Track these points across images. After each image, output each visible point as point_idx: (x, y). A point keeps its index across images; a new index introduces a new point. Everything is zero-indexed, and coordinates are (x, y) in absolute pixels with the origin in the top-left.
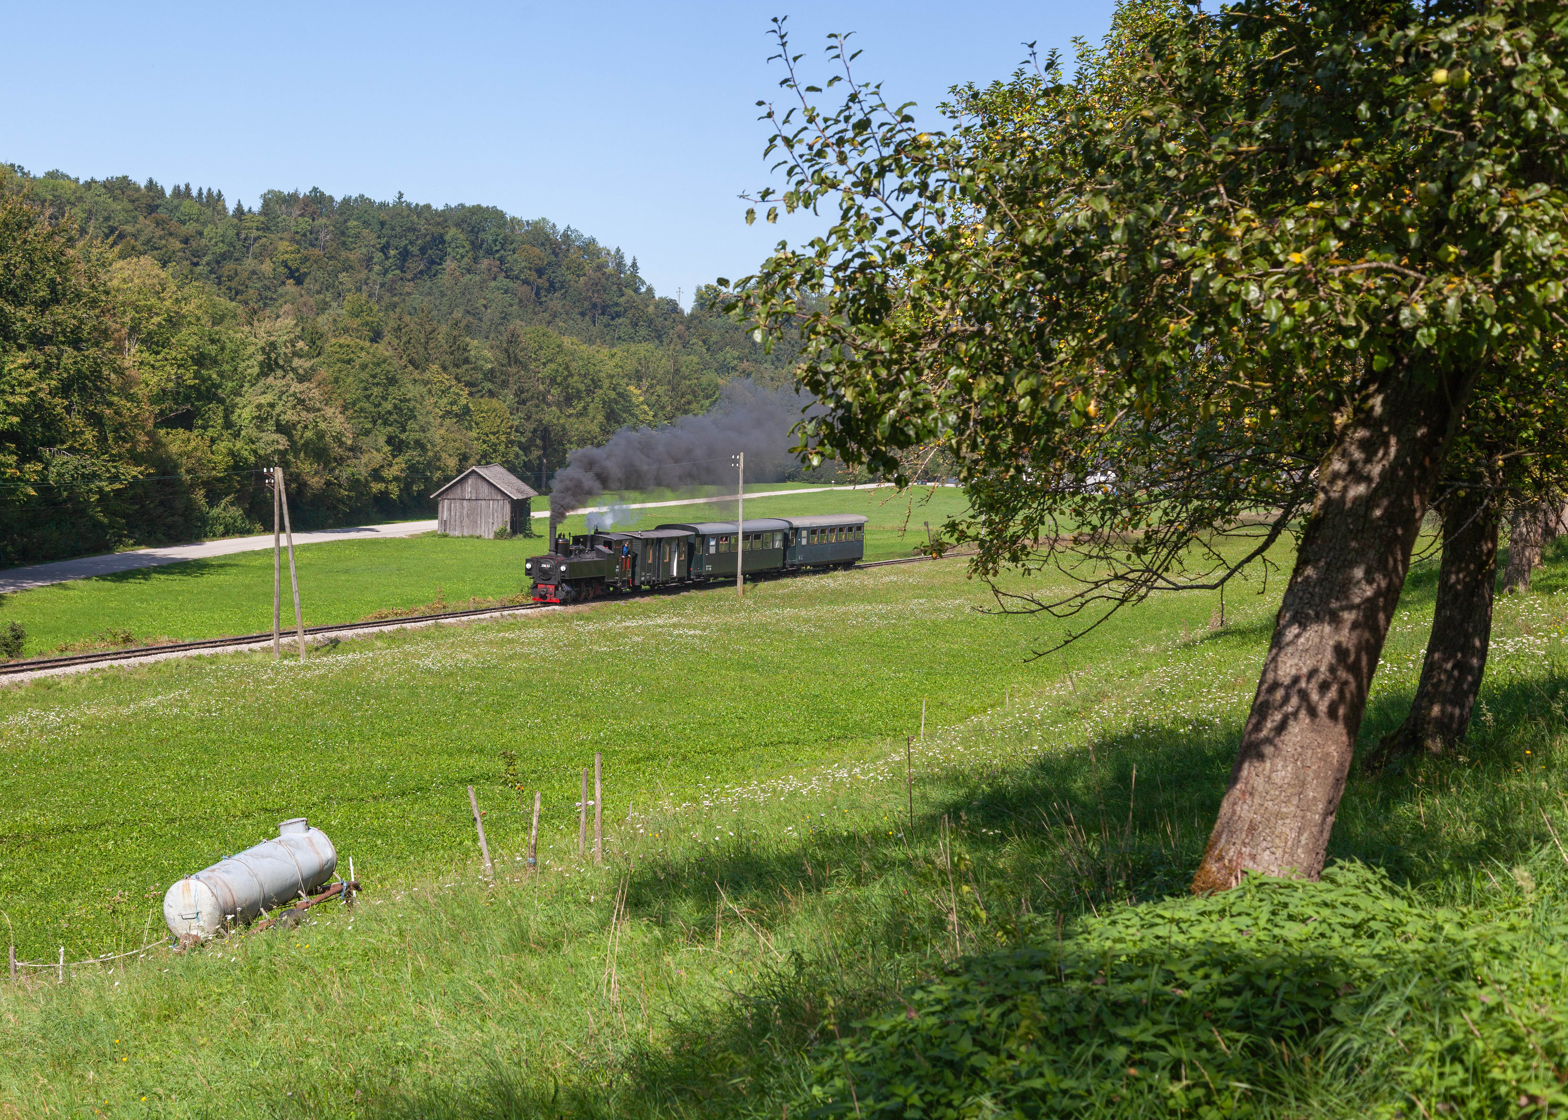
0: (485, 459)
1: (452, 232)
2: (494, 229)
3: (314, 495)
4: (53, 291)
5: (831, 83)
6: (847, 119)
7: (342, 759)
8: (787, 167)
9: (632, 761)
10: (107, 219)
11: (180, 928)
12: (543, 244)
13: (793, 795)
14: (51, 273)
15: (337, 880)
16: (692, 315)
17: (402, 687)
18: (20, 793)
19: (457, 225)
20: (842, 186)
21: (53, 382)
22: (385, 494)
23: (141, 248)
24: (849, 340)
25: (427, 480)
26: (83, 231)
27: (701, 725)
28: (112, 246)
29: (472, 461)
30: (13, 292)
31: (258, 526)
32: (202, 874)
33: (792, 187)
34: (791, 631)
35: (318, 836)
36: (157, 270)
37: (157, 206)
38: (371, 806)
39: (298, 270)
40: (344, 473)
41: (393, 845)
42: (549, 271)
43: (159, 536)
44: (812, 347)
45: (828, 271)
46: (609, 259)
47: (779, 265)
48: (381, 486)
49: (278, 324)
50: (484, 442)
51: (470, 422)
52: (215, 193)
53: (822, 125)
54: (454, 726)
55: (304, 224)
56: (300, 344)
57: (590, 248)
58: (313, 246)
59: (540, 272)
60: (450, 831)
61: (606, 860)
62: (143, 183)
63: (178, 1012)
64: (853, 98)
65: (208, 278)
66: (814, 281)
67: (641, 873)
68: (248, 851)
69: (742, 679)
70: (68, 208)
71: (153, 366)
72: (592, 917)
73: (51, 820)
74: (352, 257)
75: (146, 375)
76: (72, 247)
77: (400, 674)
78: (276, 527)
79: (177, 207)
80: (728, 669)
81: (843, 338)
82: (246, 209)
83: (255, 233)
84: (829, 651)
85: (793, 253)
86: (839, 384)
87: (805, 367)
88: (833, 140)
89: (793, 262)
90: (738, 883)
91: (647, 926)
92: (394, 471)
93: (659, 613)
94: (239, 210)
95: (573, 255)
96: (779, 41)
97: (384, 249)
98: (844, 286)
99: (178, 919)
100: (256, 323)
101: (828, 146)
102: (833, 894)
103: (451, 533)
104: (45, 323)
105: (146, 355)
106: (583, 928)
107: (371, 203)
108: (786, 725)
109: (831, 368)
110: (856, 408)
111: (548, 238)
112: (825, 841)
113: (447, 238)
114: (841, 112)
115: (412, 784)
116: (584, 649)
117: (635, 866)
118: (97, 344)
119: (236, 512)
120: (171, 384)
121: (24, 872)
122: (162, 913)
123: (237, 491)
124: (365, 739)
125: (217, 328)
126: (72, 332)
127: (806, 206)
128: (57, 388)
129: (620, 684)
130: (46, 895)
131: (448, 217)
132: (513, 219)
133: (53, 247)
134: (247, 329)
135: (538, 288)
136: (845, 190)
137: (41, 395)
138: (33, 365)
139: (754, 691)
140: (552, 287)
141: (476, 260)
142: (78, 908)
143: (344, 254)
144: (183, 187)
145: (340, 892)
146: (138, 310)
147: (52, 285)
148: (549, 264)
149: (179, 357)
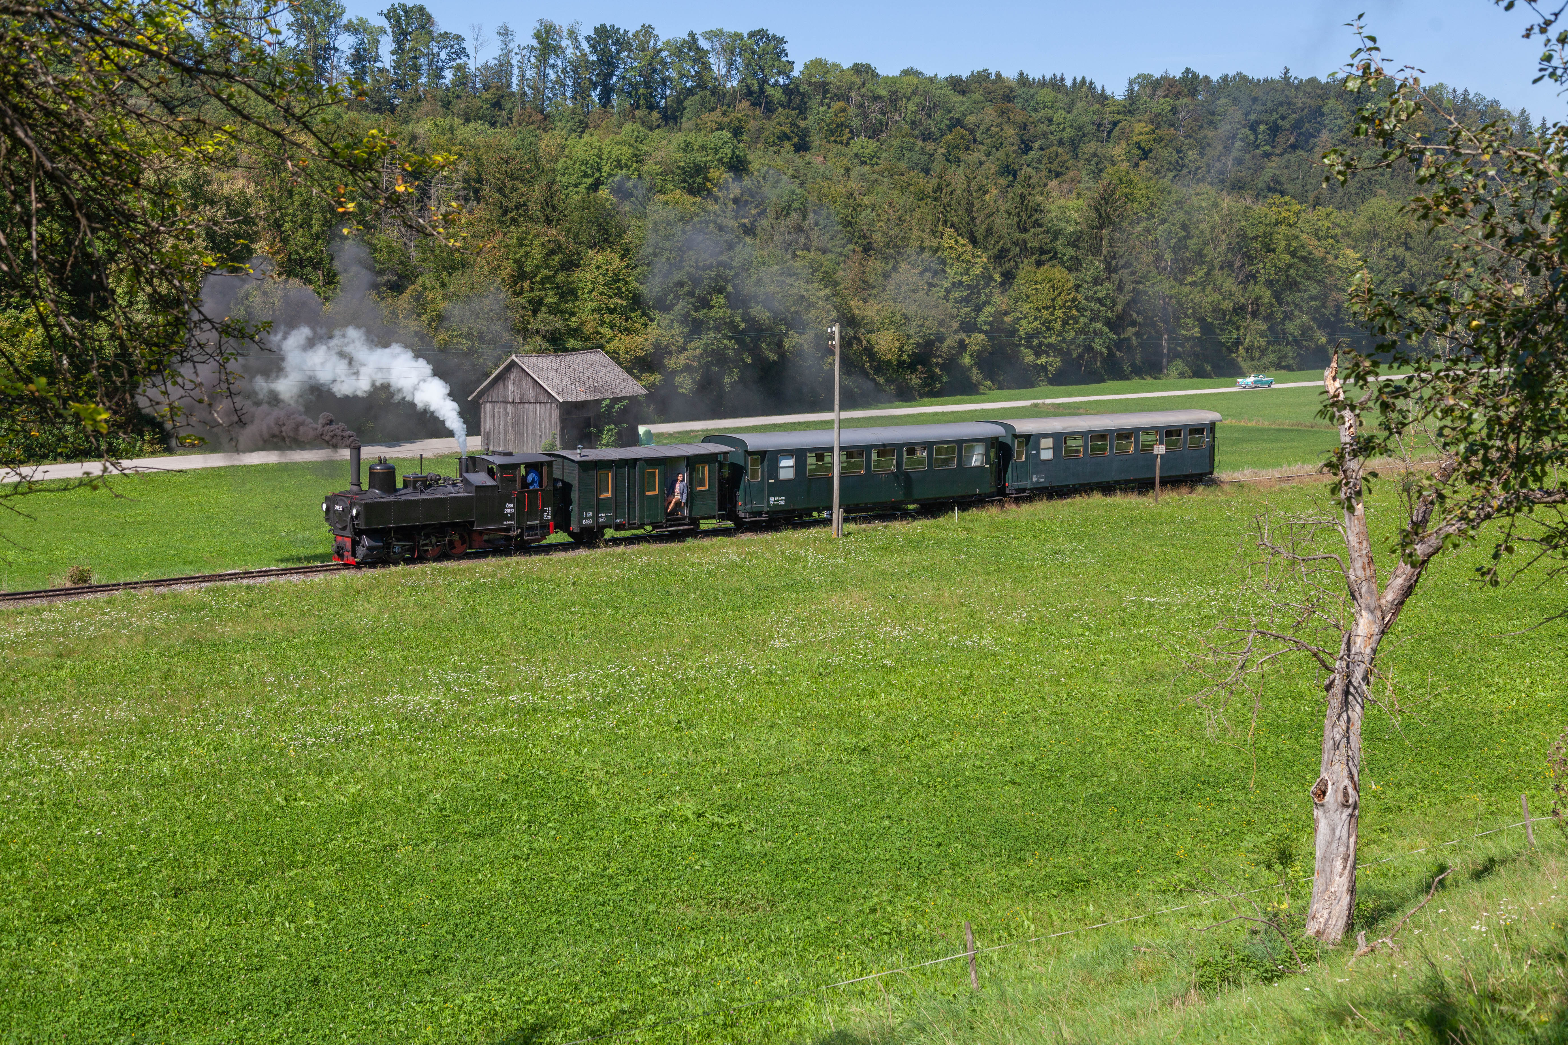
37: (1016, 97)
39: (1151, 150)
46: (1512, 121)
52: (1088, 80)
55: (1165, 104)
58: (1172, 125)
62: (1013, 78)
79: (1032, 97)
82: (1110, 95)
113: (1325, 110)
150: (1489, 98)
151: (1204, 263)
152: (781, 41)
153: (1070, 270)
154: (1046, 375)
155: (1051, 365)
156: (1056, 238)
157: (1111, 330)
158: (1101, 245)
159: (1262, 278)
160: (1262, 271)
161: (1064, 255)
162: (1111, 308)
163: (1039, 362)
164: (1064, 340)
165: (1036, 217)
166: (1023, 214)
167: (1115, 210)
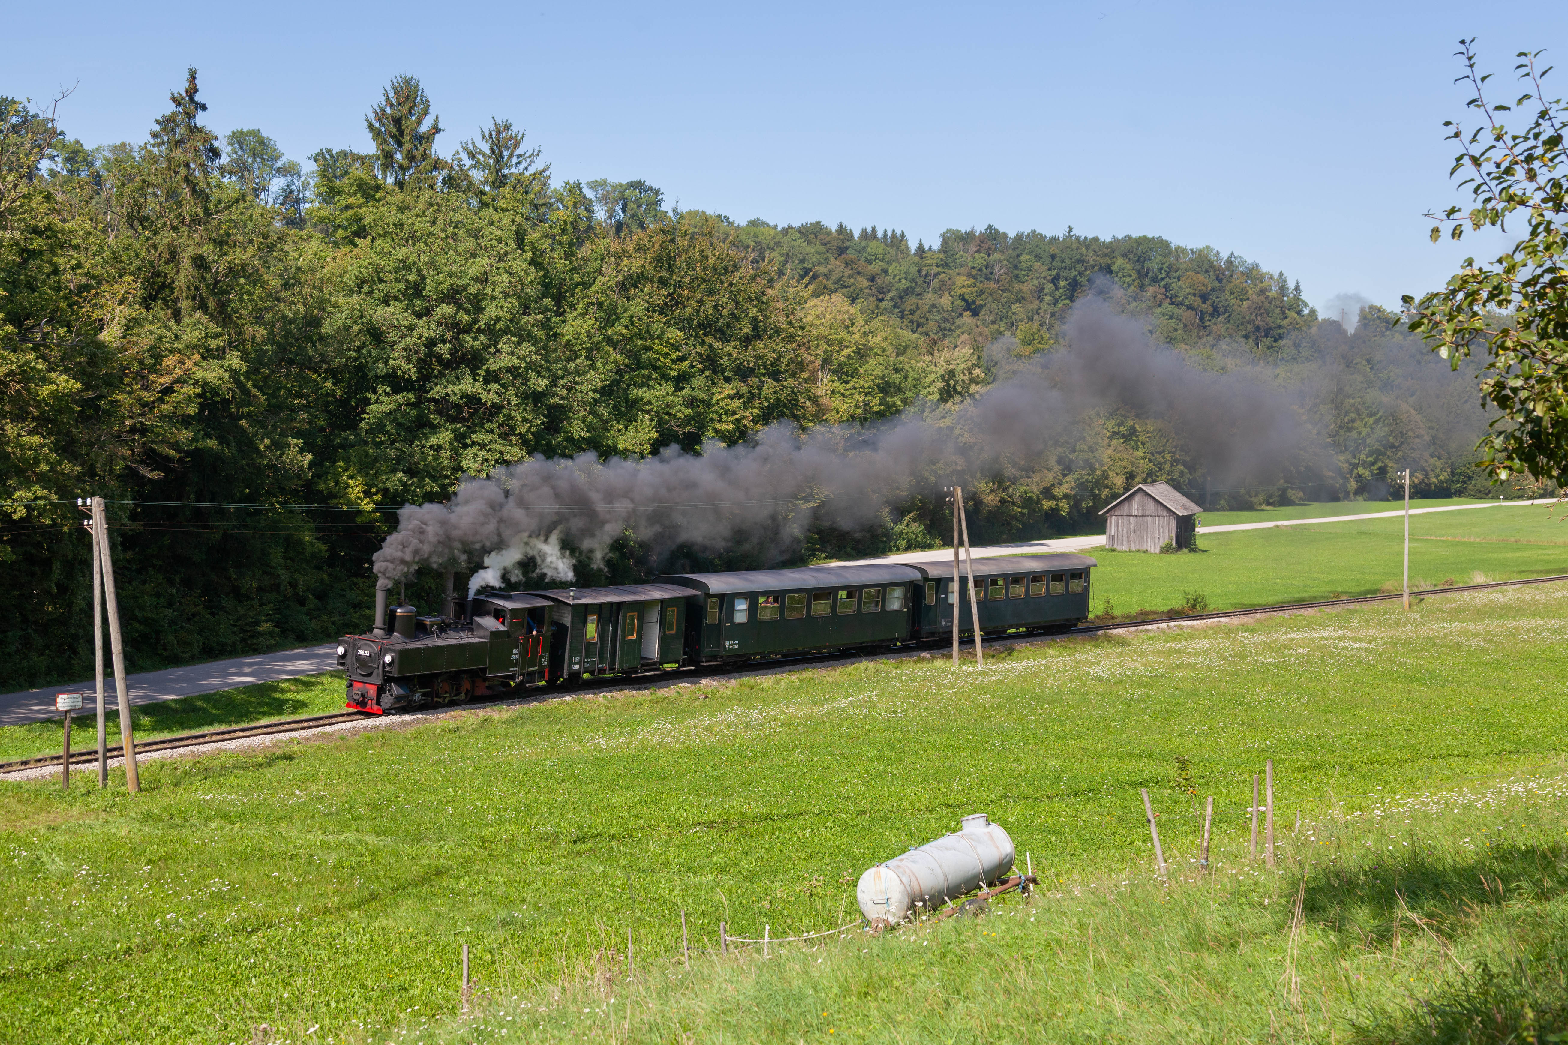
0: (1151, 478)
1: (1119, 262)
2: (1160, 258)
3: (990, 512)
4: (755, 328)
5: (1520, 101)
6: (1536, 136)
7: (1018, 760)
8: (1473, 185)
9: (1298, 770)
10: (802, 261)
11: (872, 913)
12: (1207, 271)
13: (1468, 807)
14: (753, 312)
15: (1015, 874)
16: (1355, 335)
17: (1073, 694)
18: (727, 783)
19: (1125, 255)
20: (1531, 203)
21: (756, 411)
22: (1055, 511)
23: (832, 287)
24: (1538, 354)
25: (1095, 497)
26: (781, 273)
27: (1368, 736)
28: (806, 287)
29: (1138, 479)
30: (721, 330)
31: (938, 541)
32: (892, 863)
33: (1479, 205)
34: (1459, 646)
35: (996, 830)
36: (846, 307)
37: (847, 248)
38: (1045, 804)
39: (974, 302)
40: (1018, 492)
41: (1066, 842)
42: (1213, 297)
43: (849, 550)
44: (1501, 362)
45: (1516, 287)
46: (1273, 283)
47: (1465, 282)
48: (1052, 503)
49: (956, 353)
50: (1150, 461)
51: (1136, 442)
52: (899, 233)
53: (1511, 143)
54: (1124, 731)
55: (980, 259)
56: (977, 372)
57: (1253, 273)
58: (987, 279)
59: (1204, 298)
60: (1121, 831)
61: (1278, 864)
62: (834, 228)
63: (877, 989)
64: (1543, 115)
65: (892, 313)
66: (1501, 297)
67: (1315, 878)
68: (933, 843)
69: (1409, 692)
70: (767, 253)
71: (843, 395)
72: (1268, 918)
73: (754, 808)
74: (1024, 289)
75: (836, 402)
76: (772, 287)
77: (1071, 681)
78: (956, 542)
79: (864, 249)
80: (1395, 681)
81: (1533, 353)
82: (926, 248)
83: (935, 270)
84: (1499, 665)
85: (1480, 270)
86: (1527, 399)
87: (1492, 382)
88: (1522, 158)
89: (1480, 278)
90: (1414, 892)
91: (1323, 930)
92: (1065, 489)
93: (1324, 626)
94: (921, 250)
95: (1236, 280)
96: (1467, 63)
97: (1055, 280)
98: (1533, 301)
99: (870, 903)
100: (936, 352)
101: (1516, 163)
102: (1515, 907)
103: (1119, 548)
104: (748, 358)
105: (837, 384)
106: (1259, 930)
107: (1042, 237)
108: (1455, 738)
109: (1519, 383)
110: (1546, 422)
111: (1212, 265)
112: (1504, 855)
113: (1115, 268)
114: (1531, 129)
115: (1084, 785)
116: (1249, 660)
117: (1309, 872)
118: (793, 375)
119: (917, 528)
120: (859, 411)
121: (732, 855)
122: (855, 898)
123: (919, 509)
124: (1039, 742)
125: (901, 358)
126: (772, 365)
127: (1493, 224)
128: (758, 416)
129: (1286, 694)
130: (751, 877)
131: (1112, 249)
132: (1178, 248)
133: (755, 288)
134: (928, 358)
135: (1202, 313)
136: (1534, 207)
137: (745, 422)
138: (738, 395)
139: (1422, 703)
140: (1216, 312)
141: (1142, 287)
142: (779, 890)
143: (1017, 286)
144: (869, 230)
145: (1018, 885)
146: (829, 343)
147: (755, 321)
148: (1213, 290)
149: (866, 385)
150: (1250, 261)
152: (657, 192)
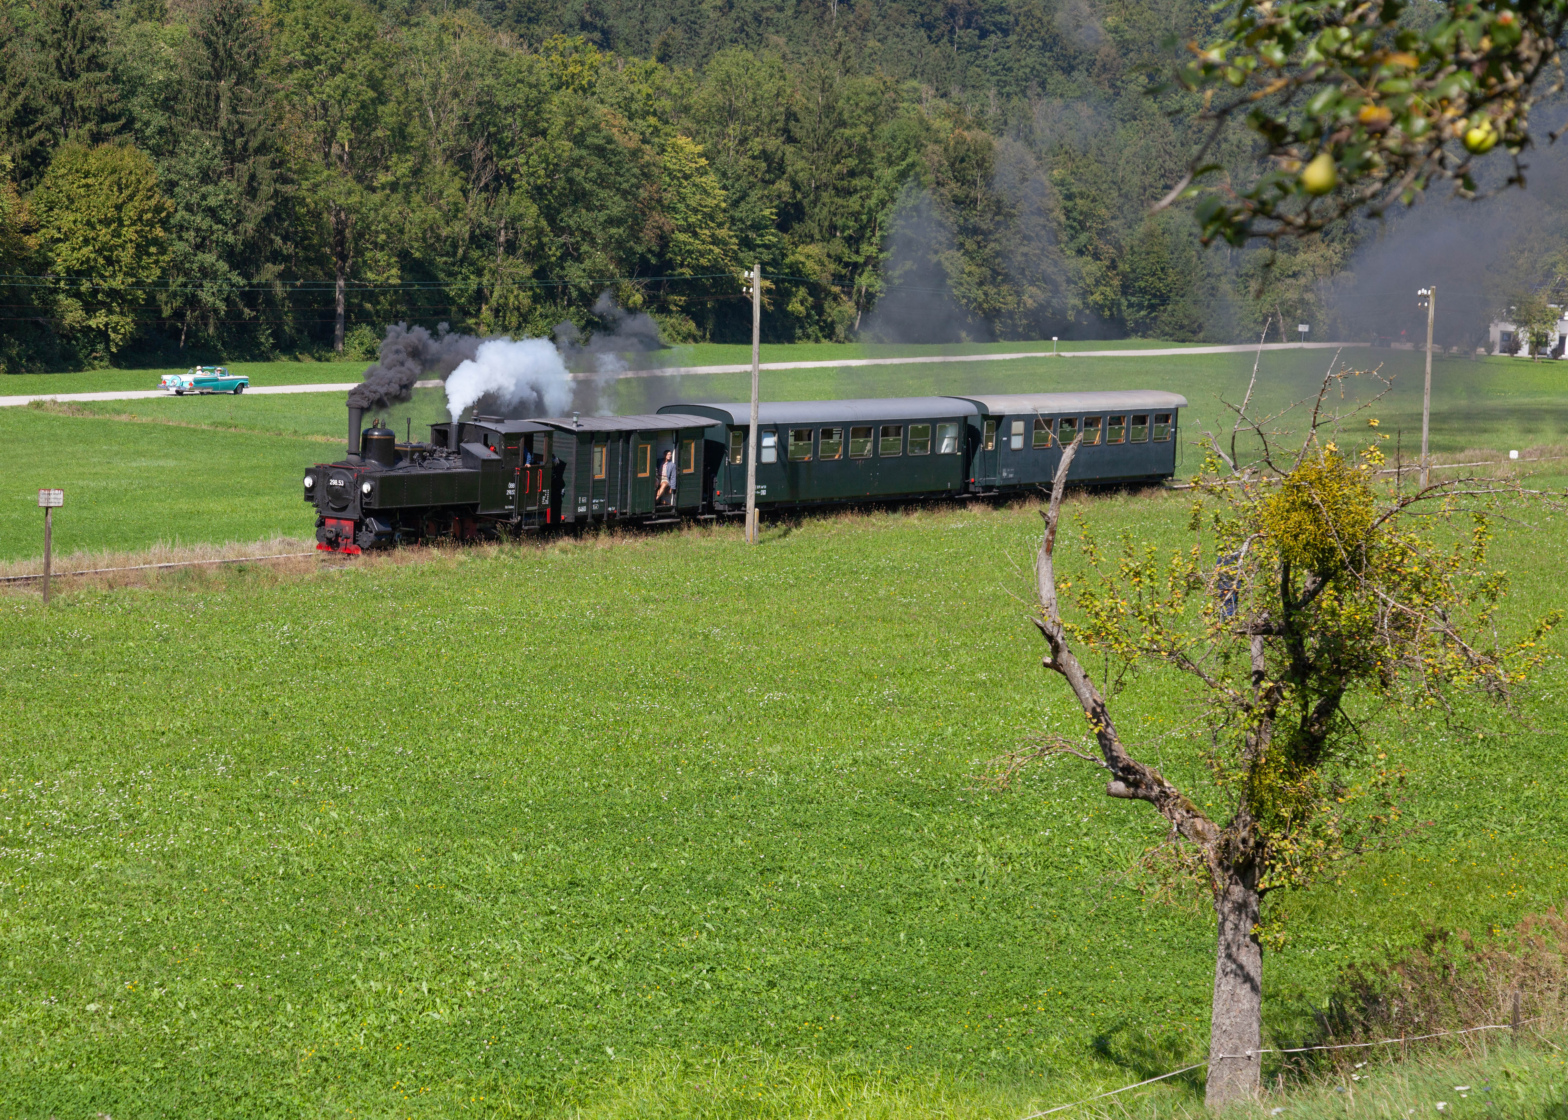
151: (408, 150)
153: (157, 152)
154: (107, 348)
155: (115, 330)
156: (132, 93)
157: (233, 267)
158: (217, 109)
159: (523, 183)
160: (523, 170)
161: (147, 124)
162: (234, 226)
163: (93, 323)
164: (139, 284)
165: (91, 51)
166: (68, 44)
167: (242, 46)
